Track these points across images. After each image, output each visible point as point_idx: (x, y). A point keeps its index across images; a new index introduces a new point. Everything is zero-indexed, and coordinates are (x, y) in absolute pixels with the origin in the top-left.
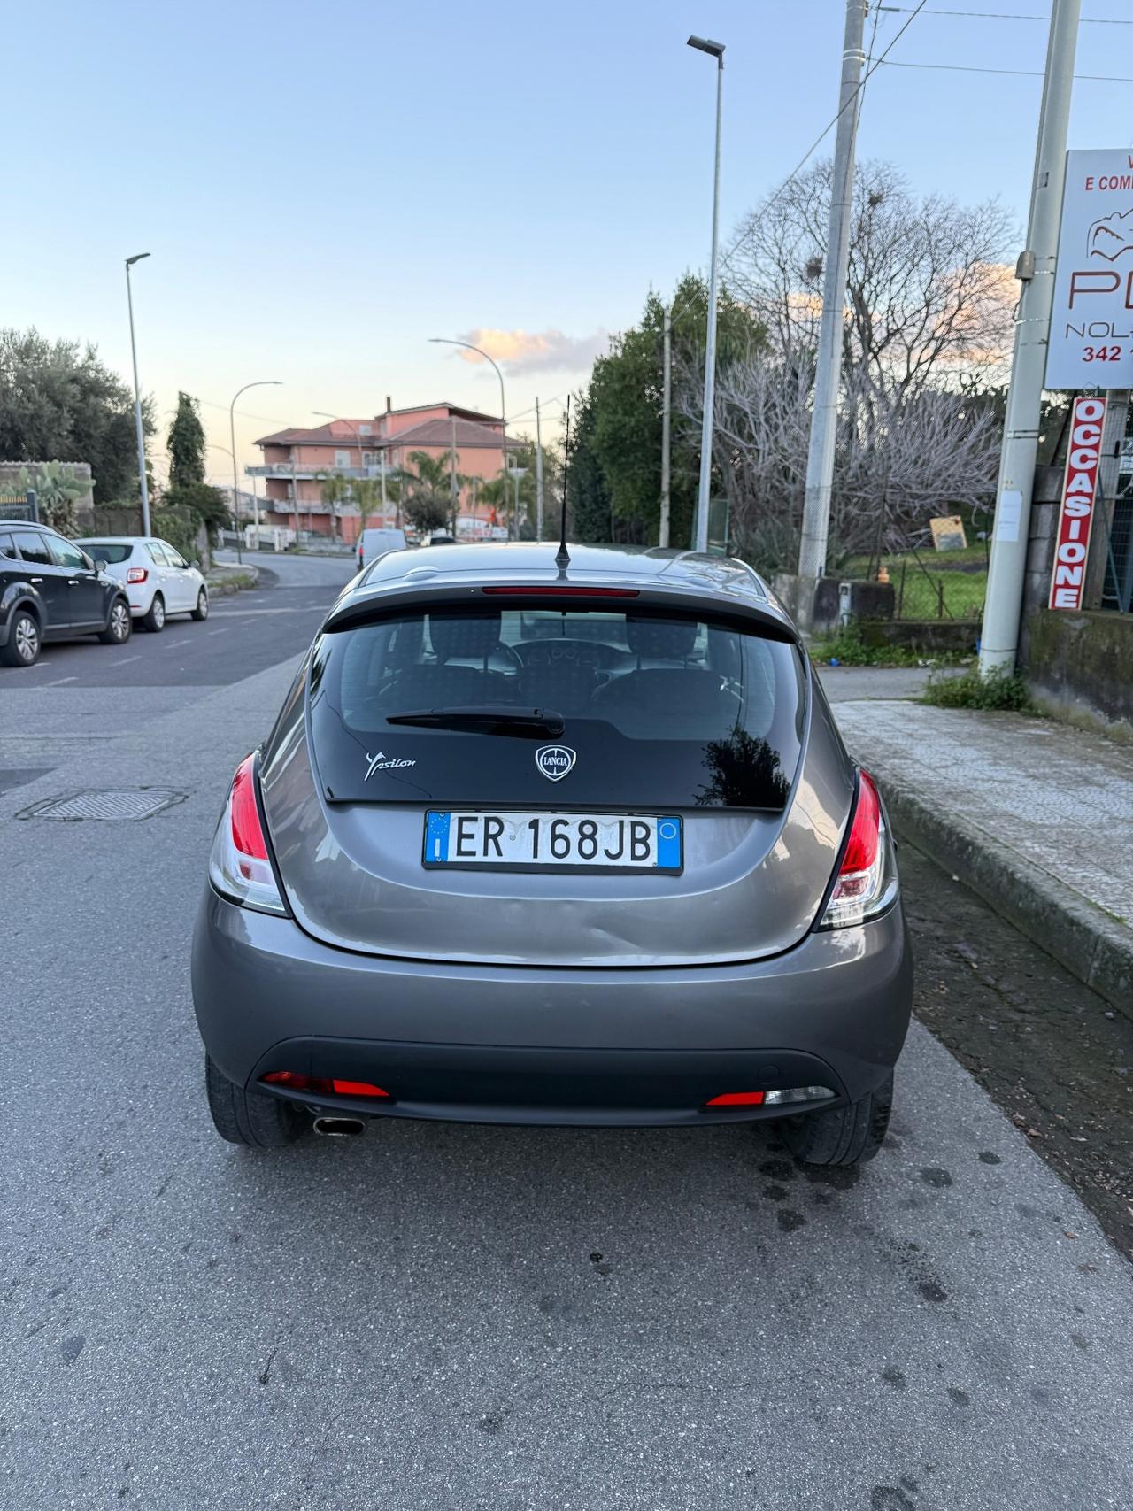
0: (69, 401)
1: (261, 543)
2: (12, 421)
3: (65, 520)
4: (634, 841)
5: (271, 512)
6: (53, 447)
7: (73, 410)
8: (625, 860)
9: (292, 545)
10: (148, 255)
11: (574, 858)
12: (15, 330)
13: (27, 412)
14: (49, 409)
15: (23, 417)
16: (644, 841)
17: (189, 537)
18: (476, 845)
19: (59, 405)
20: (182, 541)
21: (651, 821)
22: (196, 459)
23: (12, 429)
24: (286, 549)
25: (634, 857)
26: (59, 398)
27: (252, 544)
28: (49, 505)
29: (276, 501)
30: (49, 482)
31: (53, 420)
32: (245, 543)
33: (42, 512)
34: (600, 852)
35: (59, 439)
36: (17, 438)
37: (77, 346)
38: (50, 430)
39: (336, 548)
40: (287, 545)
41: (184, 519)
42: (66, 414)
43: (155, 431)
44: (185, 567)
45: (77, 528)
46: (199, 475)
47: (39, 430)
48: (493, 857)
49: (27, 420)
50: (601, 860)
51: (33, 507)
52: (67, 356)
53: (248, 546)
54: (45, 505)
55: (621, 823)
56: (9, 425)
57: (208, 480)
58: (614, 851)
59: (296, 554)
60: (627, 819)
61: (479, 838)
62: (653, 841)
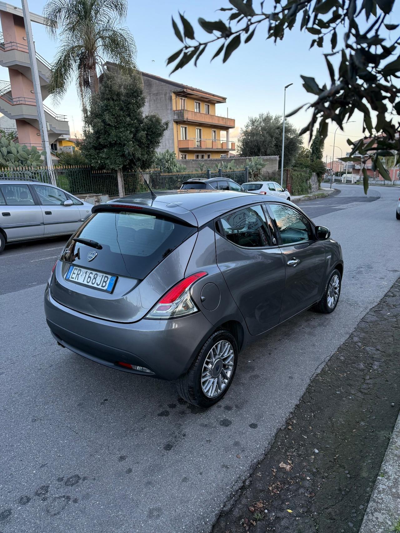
0: (275, 135)
1: (347, 180)
2: (258, 143)
3: (258, 176)
4: (104, 281)
5: (354, 169)
6: (268, 151)
7: (277, 138)
8: (100, 287)
9: (358, 181)
10: (292, 84)
11: (90, 284)
12: (263, 113)
13: (262, 140)
14: (269, 138)
15: (260, 141)
16: (106, 282)
17: (307, 180)
18: (74, 276)
19: (272, 137)
20: (303, 181)
21: (110, 277)
22: (320, 152)
23: (257, 146)
24: (355, 183)
25: (102, 286)
26: (272, 134)
27: (344, 181)
28: (253, 171)
29: (356, 165)
30: (253, 164)
31: (270, 142)
32: (341, 180)
33: (250, 173)
34: (96, 283)
35: (271, 148)
36: (259, 150)
37: (282, 116)
38: (268, 145)
39: (374, 182)
40: (356, 181)
41: (306, 173)
42: (274, 140)
43: (303, 143)
44: (283, 191)
45: (262, 178)
46: (319, 156)
47: (265, 146)
48: (76, 280)
49: (262, 143)
50: (95, 285)
51: (247, 172)
52: (278, 121)
53: (342, 182)
54: (251, 171)
55: (103, 275)
56: (256, 145)
57: (324, 160)
58: (98, 284)
59: (358, 184)
60: (105, 275)
61: (76, 274)
62: (108, 282)
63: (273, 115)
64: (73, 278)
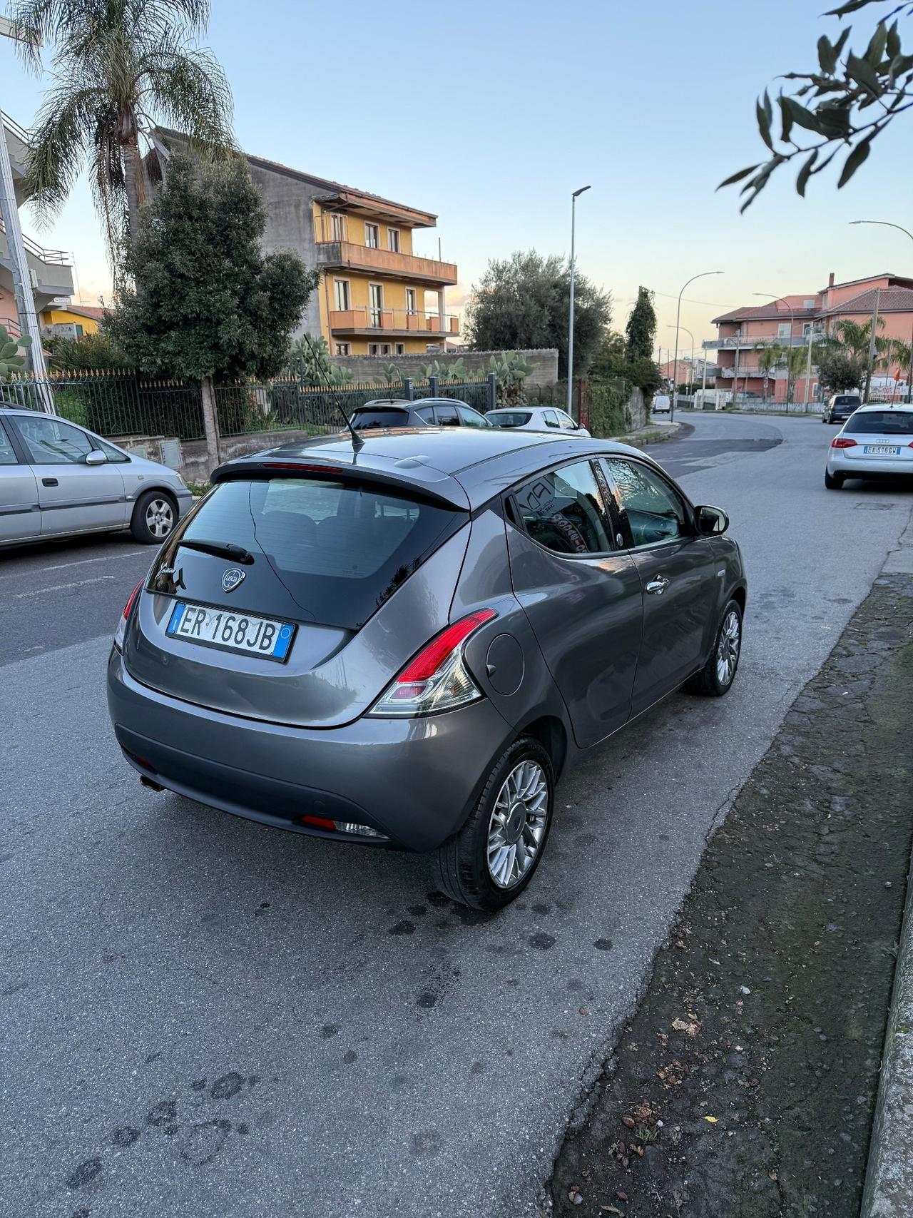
0: (550, 302)
1: (705, 403)
2: (511, 320)
3: (516, 393)
4: (265, 636)
5: (719, 378)
6: (535, 339)
7: (553, 309)
8: (256, 649)
9: (729, 404)
10: (589, 187)
11: (231, 643)
12: (522, 252)
13: (520, 313)
14: (535, 309)
15: (518, 316)
16: (269, 638)
17: (622, 403)
18: (188, 626)
19: (542, 306)
20: (614, 406)
21: (278, 625)
22: (647, 339)
23: (510, 326)
24: (723, 408)
25: (261, 647)
26: (543, 300)
27: (698, 405)
28: (505, 382)
29: (723, 369)
30: (506, 366)
31: (538, 317)
32: (693, 404)
33: (499, 387)
34: (245, 641)
35: (540, 331)
36: (514, 335)
37: (563, 259)
38: (534, 325)
39: (764, 407)
40: (725, 405)
41: (619, 388)
42: (547, 313)
43: (610, 320)
44: (575, 429)
45: (525, 399)
46: (647, 351)
47: (528, 325)
48: (195, 636)
49: (520, 319)
50: (244, 646)
51: (492, 385)
52: (554, 268)
53: (695, 406)
54: (502, 383)
55: (262, 623)
56: (508, 323)
57: (655, 358)
58: (252, 642)
59: (730, 412)
60: (265, 622)
61: (193, 621)
62: (274, 638)
63: (544, 255)
64: (187, 631)
